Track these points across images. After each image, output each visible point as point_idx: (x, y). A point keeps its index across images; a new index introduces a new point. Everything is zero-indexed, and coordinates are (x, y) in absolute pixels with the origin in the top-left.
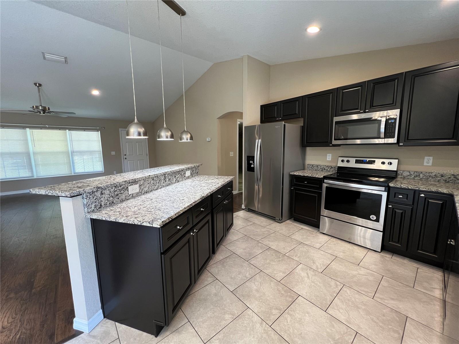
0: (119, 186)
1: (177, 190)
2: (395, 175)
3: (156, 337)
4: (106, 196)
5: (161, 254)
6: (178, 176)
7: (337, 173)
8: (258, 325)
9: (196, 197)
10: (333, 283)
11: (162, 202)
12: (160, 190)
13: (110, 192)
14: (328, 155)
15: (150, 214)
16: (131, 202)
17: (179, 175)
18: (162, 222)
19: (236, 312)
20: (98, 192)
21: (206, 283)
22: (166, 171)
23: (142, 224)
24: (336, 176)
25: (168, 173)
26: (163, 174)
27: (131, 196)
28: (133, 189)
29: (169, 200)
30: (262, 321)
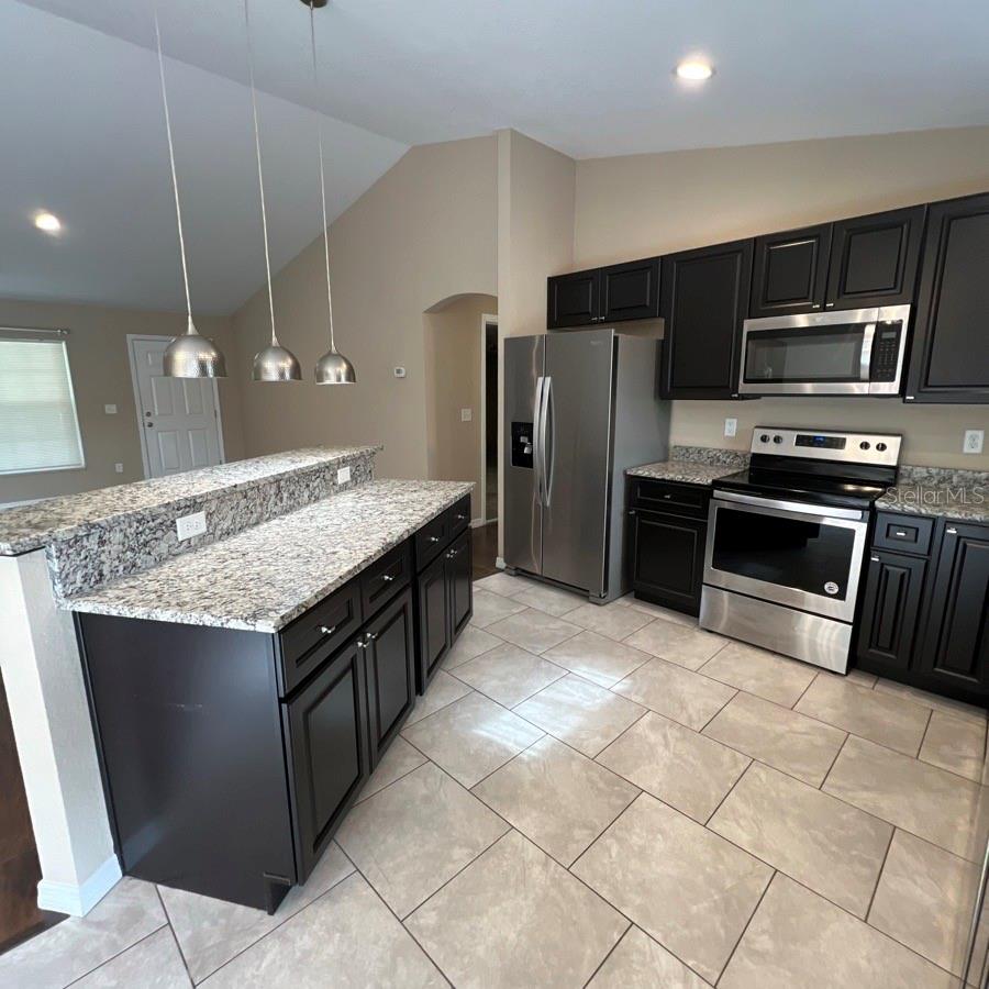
0: (149, 519)
1: (314, 524)
2: (892, 477)
3: (271, 913)
4: (115, 548)
5: (281, 701)
6: (315, 484)
7: (750, 469)
8: (537, 870)
9: (369, 544)
10: (726, 756)
11: (276, 560)
12: (265, 525)
13: (125, 536)
14: (728, 420)
15: (244, 596)
16: (189, 565)
17: (318, 480)
18: (282, 617)
19: (481, 840)
20: (91, 537)
21: (402, 770)
22: (282, 471)
23: (225, 626)
24: (745, 481)
25: (287, 476)
26: (272, 480)
27: (185, 544)
28: (191, 526)
29: (294, 554)
30: (547, 860)
